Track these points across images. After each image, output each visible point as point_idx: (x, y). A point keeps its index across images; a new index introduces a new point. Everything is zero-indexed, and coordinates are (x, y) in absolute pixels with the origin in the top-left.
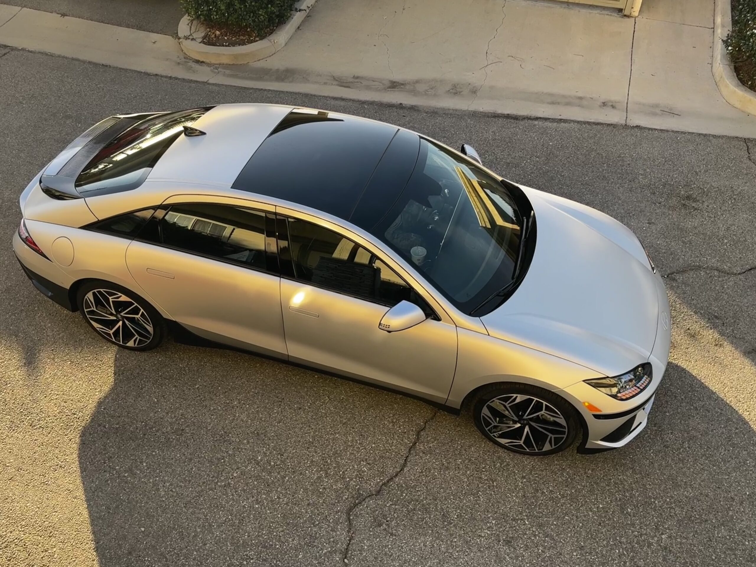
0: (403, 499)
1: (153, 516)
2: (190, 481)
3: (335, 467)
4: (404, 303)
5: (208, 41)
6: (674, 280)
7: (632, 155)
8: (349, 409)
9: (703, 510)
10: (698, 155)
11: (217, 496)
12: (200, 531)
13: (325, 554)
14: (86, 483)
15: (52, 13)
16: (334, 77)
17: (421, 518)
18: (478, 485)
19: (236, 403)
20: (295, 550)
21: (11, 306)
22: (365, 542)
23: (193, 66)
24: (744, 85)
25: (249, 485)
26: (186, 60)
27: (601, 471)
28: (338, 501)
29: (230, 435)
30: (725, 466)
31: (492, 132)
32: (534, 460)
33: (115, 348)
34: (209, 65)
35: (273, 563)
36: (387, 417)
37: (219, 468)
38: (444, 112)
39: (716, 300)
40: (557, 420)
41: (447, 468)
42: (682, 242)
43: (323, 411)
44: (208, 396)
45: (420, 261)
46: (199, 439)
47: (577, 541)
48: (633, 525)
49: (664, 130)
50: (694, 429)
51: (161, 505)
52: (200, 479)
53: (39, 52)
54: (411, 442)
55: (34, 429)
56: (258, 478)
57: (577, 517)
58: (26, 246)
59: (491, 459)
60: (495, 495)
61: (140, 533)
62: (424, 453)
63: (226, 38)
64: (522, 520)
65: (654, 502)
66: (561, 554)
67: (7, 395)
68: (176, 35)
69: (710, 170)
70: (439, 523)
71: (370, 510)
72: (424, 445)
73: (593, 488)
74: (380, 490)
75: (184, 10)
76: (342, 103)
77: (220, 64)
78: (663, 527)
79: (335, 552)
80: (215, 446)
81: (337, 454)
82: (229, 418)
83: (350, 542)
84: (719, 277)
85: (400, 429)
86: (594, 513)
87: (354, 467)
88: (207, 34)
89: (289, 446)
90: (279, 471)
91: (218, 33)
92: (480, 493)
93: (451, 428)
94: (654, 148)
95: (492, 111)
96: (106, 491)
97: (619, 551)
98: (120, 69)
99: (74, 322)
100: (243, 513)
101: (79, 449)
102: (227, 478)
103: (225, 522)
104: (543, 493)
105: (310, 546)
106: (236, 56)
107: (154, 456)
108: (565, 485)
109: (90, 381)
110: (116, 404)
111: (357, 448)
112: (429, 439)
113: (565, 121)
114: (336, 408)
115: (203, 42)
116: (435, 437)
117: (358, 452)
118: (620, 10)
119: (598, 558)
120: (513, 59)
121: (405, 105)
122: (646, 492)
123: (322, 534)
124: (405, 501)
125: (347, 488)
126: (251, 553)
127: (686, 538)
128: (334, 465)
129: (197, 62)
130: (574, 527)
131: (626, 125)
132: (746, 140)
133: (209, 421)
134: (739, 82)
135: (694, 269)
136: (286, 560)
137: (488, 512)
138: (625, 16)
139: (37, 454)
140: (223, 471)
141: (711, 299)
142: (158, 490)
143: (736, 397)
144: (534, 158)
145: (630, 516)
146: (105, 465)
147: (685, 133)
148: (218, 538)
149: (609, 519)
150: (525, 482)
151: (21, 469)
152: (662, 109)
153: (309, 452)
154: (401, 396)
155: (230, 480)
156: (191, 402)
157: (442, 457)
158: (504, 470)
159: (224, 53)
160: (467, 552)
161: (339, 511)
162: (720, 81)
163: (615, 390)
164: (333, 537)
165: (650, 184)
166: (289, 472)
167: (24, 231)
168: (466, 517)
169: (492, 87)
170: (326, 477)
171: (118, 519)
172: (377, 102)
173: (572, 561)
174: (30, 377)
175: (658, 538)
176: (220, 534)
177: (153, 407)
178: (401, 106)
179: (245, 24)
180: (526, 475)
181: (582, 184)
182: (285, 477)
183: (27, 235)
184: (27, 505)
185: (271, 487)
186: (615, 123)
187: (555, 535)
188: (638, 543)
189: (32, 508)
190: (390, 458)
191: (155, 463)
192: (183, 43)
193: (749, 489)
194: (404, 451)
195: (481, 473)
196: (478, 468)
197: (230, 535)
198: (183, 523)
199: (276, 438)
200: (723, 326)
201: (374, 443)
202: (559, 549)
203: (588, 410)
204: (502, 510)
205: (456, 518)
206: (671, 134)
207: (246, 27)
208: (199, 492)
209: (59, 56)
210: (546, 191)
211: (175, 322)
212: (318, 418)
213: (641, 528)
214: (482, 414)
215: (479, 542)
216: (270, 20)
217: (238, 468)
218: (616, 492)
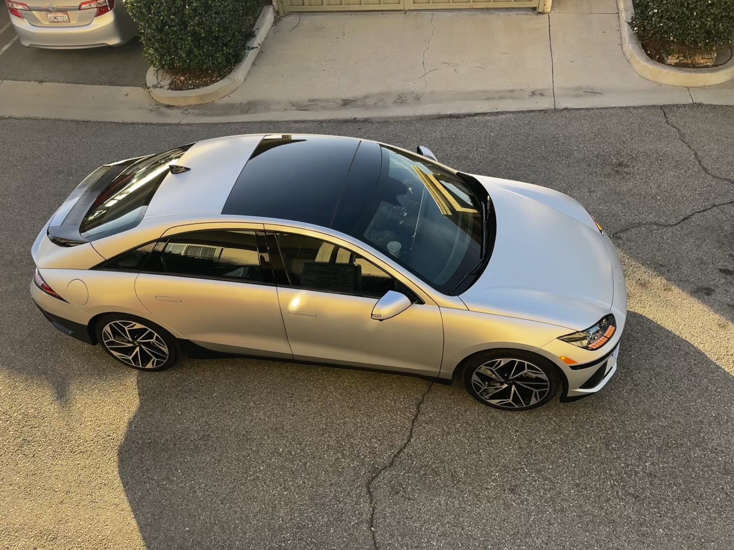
0: (414, 467)
1: (195, 516)
2: (222, 480)
3: (349, 448)
4: (390, 293)
5: (174, 87)
6: (619, 238)
7: (565, 134)
8: (354, 394)
9: (677, 435)
10: (622, 126)
11: (249, 490)
12: (239, 523)
13: (353, 526)
14: (129, 495)
15: (30, 81)
16: (292, 103)
17: (433, 481)
18: (478, 444)
19: (252, 404)
20: (326, 527)
21: (36, 348)
22: (387, 509)
23: (165, 111)
24: (652, 59)
25: (275, 475)
26: (157, 106)
27: (583, 415)
28: (357, 477)
29: (251, 434)
30: (691, 394)
31: (440, 132)
32: (524, 415)
33: (135, 372)
34: (178, 107)
35: (308, 541)
36: (388, 396)
37: (246, 465)
38: (394, 120)
39: (659, 250)
40: (538, 376)
41: (449, 433)
42: (621, 204)
43: (331, 400)
44: (226, 402)
45: (397, 254)
46: (225, 441)
47: (572, 480)
48: (619, 458)
49: (589, 109)
50: (658, 366)
51: (200, 504)
52: (232, 476)
53: (25, 118)
54: (413, 415)
55: (75, 455)
56: (282, 468)
57: (569, 459)
58: (43, 293)
59: (486, 419)
60: (495, 450)
61: (186, 532)
62: (426, 423)
63: (190, 82)
64: (521, 468)
65: (634, 435)
66: (560, 493)
67: (46, 428)
68: (145, 86)
69: (635, 137)
70: (449, 483)
71: (387, 480)
72: (425, 416)
73: (579, 431)
74: (393, 462)
75: (149, 62)
76: (303, 125)
77: (188, 106)
78: (645, 456)
79: (362, 522)
80: (239, 445)
81: (349, 435)
82: (248, 418)
83: (373, 511)
84: (658, 230)
85: (402, 405)
86: (584, 453)
87: (365, 444)
88: (173, 81)
89: (305, 435)
90: (301, 459)
91: (182, 78)
92: (481, 450)
93: (446, 397)
94: (583, 125)
95: (436, 114)
96: (149, 500)
97: (611, 483)
98: (100, 122)
99: (96, 354)
100: (274, 501)
101: (119, 466)
102: (256, 472)
103: (260, 511)
104: (536, 442)
105: (339, 521)
106: (202, 97)
107: (186, 462)
108: (554, 432)
109: (118, 404)
110: (145, 421)
111: (366, 427)
112: (428, 410)
113: (502, 113)
114: (342, 395)
115: (170, 88)
116: (434, 408)
117: (368, 431)
118: (534, 9)
119: (593, 492)
120: (447, 65)
121: (359, 118)
122: (625, 428)
123: (347, 509)
124: (416, 469)
125: (363, 464)
126: (287, 535)
127: (666, 463)
128: (348, 446)
129: (168, 106)
130: (568, 468)
131: (555, 109)
132: (662, 107)
133: (231, 424)
134: (648, 57)
135: (635, 226)
136: (319, 536)
137: (490, 466)
138: (540, 13)
139: (82, 476)
140: (250, 466)
141: (654, 250)
142: (195, 492)
143: (690, 332)
144: (480, 149)
145: (615, 450)
146: (144, 477)
147: (608, 108)
148: (255, 527)
149: (598, 456)
150: (518, 435)
151: (69, 492)
152: (585, 90)
153: (324, 438)
154: (397, 376)
155: (258, 474)
156: (212, 409)
157: (442, 424)
158: (499, 427)
159: (192, 95)
160: (478, 504)
161: (359, 486)
162: (631, 58)
163: (585, 342)
164: (358, 510)
165: (585, 158)
166: (309, 458)
167: (40, 280)
168: (472, 474)
169: (432, 93)
170: (343, 457)
171: (164, 523)
172: (334, 119)
173: (571, 498)
174: (64, 409)
175: (643, 466)
176: (256, 522)
177: (178, 419)
178: (355, 121)
179: (205, 67)
180: (519, 429)
181: (525, 166)
182: (306, 464)
183: (43, 282)
184: (80, 523)
185: (295, 474)
186: (545, 109)
187: (552, 477)
188: (626, 473)
189: (85, 525)
190: (397, 432)
191: (189, 468)
192: (153, 92)
193: (714, 411)
194: (408, 425)
195: (479, 433)
196: (476, 429)
197: (266, 522)
198: (223, 518)
199: (292, 430)
200: (669, 272)
201: (381, 421)
202: (558, 489)
203: (564, 363)
204: (503, 463)
205: (463, 476)
206: (597, 111)
207: (207, 69)
208: (232, 488)
209: (43, 119)
210: (495, 177)
211: (188, 341)
212: (327, 407)
213: (626, 459)
214: (472, 381)
215: (487, 494)
216: (228, 60)
217: (263, 462)
218: (599, 432)
